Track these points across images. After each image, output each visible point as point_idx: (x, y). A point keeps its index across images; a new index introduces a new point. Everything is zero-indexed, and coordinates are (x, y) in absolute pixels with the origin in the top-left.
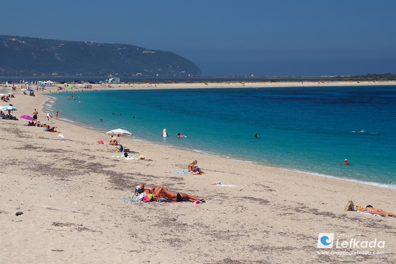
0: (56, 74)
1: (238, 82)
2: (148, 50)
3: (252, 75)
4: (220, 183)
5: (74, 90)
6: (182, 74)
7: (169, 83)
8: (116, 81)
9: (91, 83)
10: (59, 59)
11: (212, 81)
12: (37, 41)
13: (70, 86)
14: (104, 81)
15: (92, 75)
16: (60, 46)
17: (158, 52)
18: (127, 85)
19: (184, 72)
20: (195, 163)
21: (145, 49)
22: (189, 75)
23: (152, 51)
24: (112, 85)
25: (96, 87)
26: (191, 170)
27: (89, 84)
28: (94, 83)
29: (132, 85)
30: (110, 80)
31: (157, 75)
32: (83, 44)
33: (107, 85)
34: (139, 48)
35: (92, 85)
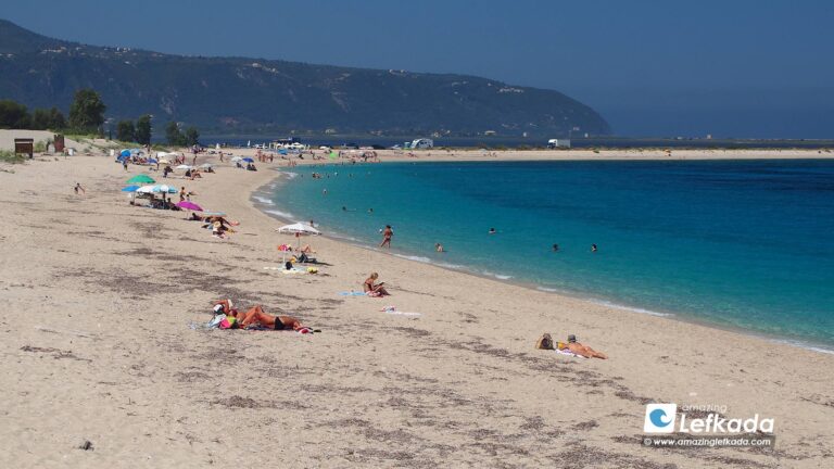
0: (332, 131)
1: (660, 149)
2: (509, 87)
3: (709, 137)
4: (393, 309)
5: (341, 160)
6: (574, 132)
7: (526, 149)
8: (426, 146)
9: (376, 147)
10: (339, 102)
11: (609, 146)
12: (300, 69)
13: (335, 152)
14: (401, 145)
15: (402, 134)
16: (342, 78)
17: (530, 91)
18: (445, 152)
19: (578, 129)
20: (374, 276)
21: (503, 85)
22: (586, 135)
23: (516, 87)
24: (414, 152)
25: (386, 156)
26: (367, 288)
27: (370, 150)
28: (383, 148)
29: (453, 152)
30: (415, 142)
31: (525, 134)
32: (386, 74)
33: (406, 152)
34: (492, 82)
35: (377, 151)
